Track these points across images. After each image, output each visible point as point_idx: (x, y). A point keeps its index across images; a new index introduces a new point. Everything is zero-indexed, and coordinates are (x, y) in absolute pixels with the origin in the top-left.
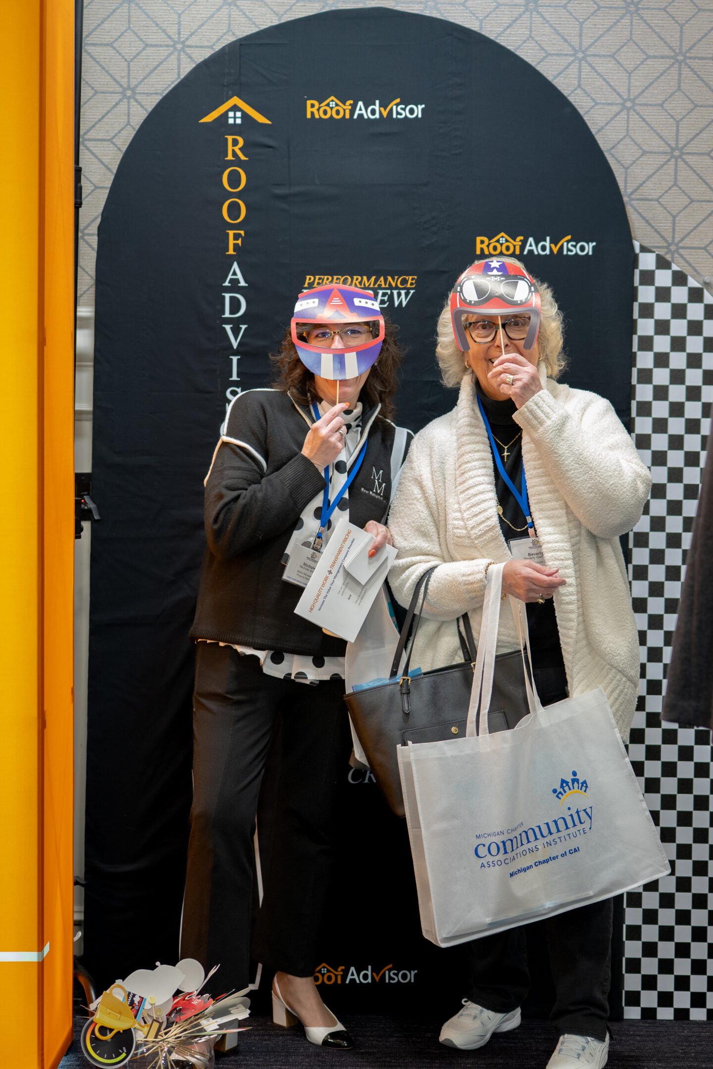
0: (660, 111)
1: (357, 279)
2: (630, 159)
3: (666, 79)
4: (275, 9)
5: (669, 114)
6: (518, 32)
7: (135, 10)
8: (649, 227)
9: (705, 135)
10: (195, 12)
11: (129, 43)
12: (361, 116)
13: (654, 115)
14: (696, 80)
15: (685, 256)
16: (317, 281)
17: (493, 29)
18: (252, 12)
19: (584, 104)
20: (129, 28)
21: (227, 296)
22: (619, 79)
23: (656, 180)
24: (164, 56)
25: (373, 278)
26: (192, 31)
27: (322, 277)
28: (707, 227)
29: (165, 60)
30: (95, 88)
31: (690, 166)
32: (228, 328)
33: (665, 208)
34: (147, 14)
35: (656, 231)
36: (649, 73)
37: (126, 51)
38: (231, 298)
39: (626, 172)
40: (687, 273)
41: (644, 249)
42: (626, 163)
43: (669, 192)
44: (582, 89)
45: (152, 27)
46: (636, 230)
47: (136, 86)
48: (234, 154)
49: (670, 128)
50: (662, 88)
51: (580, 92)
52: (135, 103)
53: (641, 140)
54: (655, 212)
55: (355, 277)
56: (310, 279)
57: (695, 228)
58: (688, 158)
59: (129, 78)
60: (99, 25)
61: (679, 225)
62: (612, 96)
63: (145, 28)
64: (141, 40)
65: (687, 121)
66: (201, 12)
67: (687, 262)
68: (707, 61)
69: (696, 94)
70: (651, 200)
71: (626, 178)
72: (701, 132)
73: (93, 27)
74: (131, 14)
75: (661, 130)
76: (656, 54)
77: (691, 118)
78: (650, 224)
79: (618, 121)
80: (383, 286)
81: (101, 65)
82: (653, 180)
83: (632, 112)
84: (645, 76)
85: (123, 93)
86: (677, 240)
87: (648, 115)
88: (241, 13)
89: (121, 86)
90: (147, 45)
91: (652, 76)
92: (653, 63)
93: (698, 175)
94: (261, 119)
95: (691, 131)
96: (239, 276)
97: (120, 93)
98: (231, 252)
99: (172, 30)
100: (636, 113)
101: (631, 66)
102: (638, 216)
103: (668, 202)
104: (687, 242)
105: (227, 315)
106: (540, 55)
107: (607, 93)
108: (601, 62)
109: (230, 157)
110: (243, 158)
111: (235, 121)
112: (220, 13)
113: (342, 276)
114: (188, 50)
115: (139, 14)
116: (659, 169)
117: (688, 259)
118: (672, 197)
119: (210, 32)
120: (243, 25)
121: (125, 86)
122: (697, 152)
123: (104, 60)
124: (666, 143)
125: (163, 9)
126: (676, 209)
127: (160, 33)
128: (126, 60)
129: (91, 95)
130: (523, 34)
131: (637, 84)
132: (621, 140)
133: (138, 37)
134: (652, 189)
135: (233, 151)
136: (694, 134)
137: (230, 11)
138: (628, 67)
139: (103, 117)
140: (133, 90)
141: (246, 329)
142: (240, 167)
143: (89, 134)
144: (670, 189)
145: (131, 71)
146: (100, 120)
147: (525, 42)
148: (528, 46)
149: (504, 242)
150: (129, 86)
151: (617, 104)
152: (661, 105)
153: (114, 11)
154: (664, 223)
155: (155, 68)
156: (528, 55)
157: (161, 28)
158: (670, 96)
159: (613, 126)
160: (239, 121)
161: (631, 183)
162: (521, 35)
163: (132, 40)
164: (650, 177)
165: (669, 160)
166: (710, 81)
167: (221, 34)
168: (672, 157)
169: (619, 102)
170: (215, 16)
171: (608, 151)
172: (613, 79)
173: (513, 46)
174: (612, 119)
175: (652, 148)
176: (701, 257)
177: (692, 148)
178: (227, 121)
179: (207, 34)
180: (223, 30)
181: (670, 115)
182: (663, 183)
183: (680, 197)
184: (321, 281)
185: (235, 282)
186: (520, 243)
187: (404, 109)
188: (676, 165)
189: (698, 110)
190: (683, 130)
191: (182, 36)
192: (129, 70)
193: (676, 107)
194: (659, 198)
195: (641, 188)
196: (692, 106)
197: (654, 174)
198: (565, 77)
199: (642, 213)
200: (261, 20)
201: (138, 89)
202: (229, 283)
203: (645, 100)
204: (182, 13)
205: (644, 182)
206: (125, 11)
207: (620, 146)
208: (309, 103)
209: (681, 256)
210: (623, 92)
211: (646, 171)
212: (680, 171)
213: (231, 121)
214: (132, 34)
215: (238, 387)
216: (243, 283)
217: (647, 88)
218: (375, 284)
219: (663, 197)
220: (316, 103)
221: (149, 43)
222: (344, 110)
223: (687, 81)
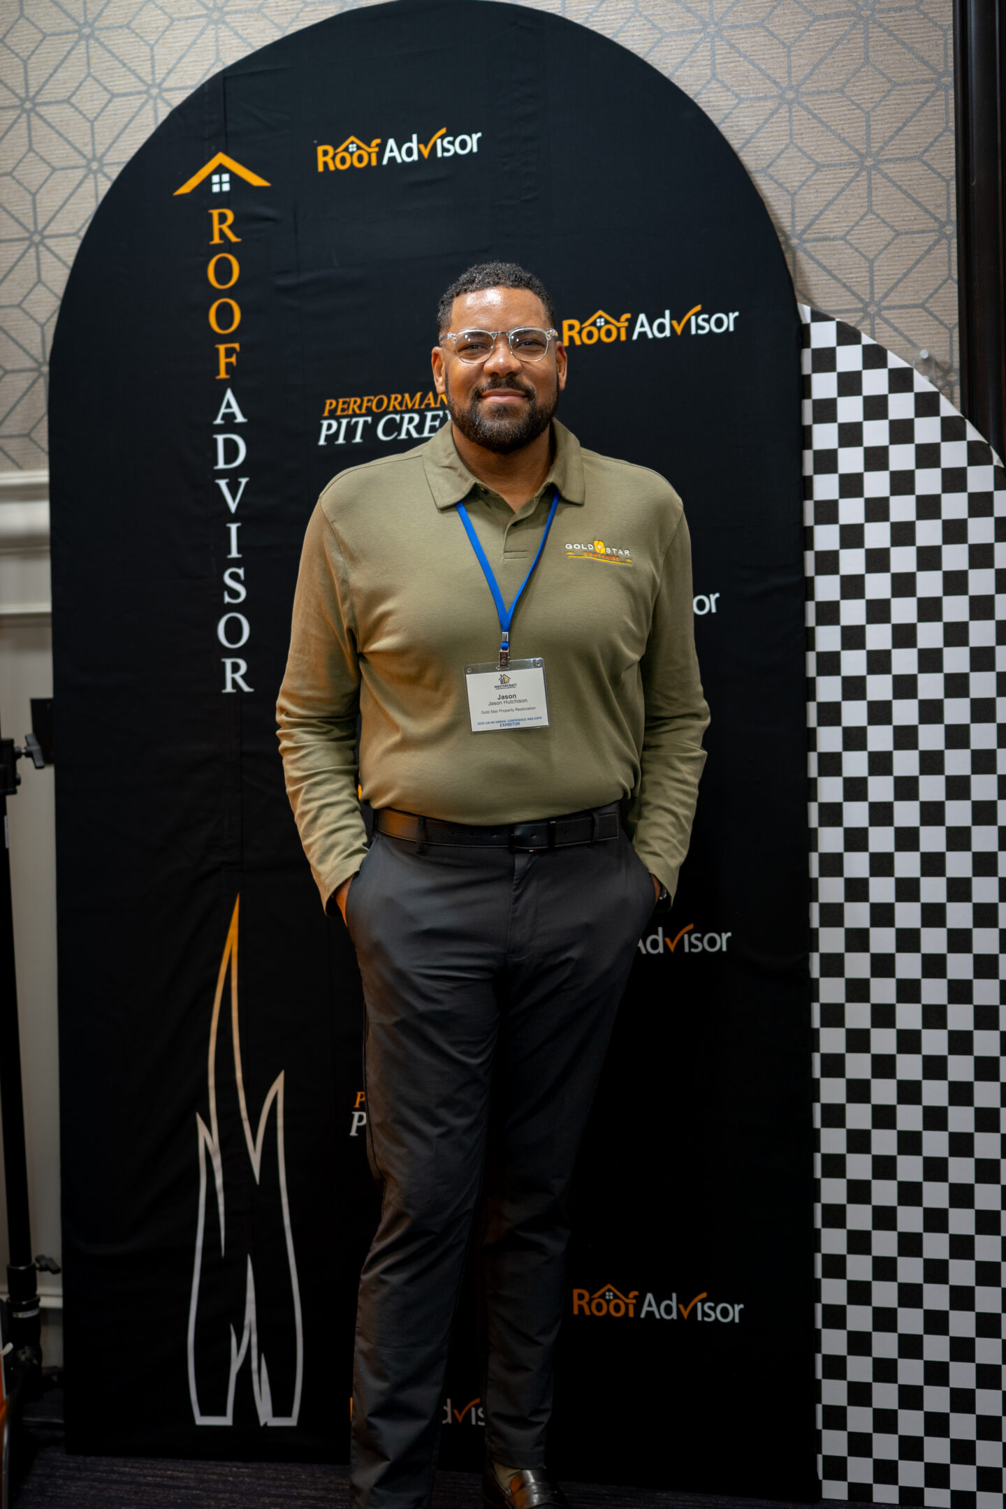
0: (839, 100)
1: (396, 399)
2: (797, 179)
3: (846, 49)
4: (276, 21)
5: (853, 103)
6: (618, 7)
7: (95, 47)
8: (833, 281)
9: (911, 128)
10: (171, 40)
11: (90, 95)
12: (392, 159)
13: (831, 108)
14: (892, 45)
15: (892, 321)
16: (340, 406)
17: (582, 8)
18: (246, 29)
19: (721, 103)
20: (89, 75)
21: (220, 438)
22: (773, 58)
23: (840, 206)
24: (135, 107)
25: (418, 395)
26: (170, 67)
27: (348, 400)
28: (922, 272)
29: (137, 113)
30: (53, 164)
31: (890, 180)
32: (223, 483)
33: (857, 250)
34: (109, 51)
35: (845, 286)
36: (819, 44)
37: (88, 107)
38: (226, 441)
39: (792, 200)
40: (886, 348)
41: (818, 316)
42: (792, 186)
43: (862, 223)
44: (718, 80)
45: (118, 68)
46: (814, 287)
47: (104, 155)
48: (222, 235)
49: (856, 125)
50: (841, 64)
51: (715, 86)
52: (104, 179)
53: (813, 148)
54: (841, 256)
55: (393, 396)
56: (331, 404)
57: (905, 275)
58: (889, 168)
59: (93, 144)
60: (51, 76)
61: (880, 273)
62: (764, 86)
63: (110, 72)
64: (106, 89)
65: (882, 110)
66: (179, 39)
67: (896, 330)
68: (908, 12)
69: (893, 66)
70: (834, 239)
71: (793, 209)
72: (905, 125)
73: (44, 80)
74: (91, 54)
75: (843, 129)
76: (828, 12)
77: (889, 105)
78: (834, 277)
79: (776, 122)
80: (433, 405)
81: (57, 132)
82: (836, 207)
83: (796, 108)
84: (812, 49)
85: (88, 167)
86: (877, 297)
87: (821, 109)
88: (232, 33)
89: (84, 156)
90: (114, 96)
91: (823, 47)
92: (823, 27)
93: (905, 192)
94: (256, 181)
95: (889, 125)
96: (235, 408)
97: (83, 167)
98: (223, 375)
99: (144, 71)
100: (803, 107)
101: (791, 35)
102: (816, 265)
103: (860, 239)
104: (894, 299)
105: (221, 465)
106: (652, 37)
107: (756, 82)
108: (743, 36)
109: (217, 240)
110: (233, 239)
111: (221, 188)
112: (204, 36)
113: (375, 396)
114: (166, 95)
115: (100, 53)
116: (843, 190)
117: (896, 325)
118: (865, 231)
119: (193, 66)
120: (234, 49)
121: (90, 156)
122: (901, 156)
123: (60, 123)
124: (852, 148)
125: (130, 42)
126: (873, 248)
127: (128, 75)
128: (88, 120)
129: (48, 174)
130: (625, 8)
131: (802, 61)
132: (782, 152)
133: (101, 84)
134: (835, 222)
135: (221, 231)
136: (895, 129)
137: (217, 31)
138: (786, 38)
139: (65, 203)
140: (100, 160)
141: (247, 484)
142: (230, 252)
143: (49, 229)
144: (862, 219)
145: (96, 135)
146: (61, 207)
147: (628, 20)
148: (634, 26)
149: (603, 324)
150: (94, 155)
151: (773, 97)
152: (841, 91)
153: (69, 52)
154: (857, 273)
155: (126, 126)
156: (633, 40)
157: (129, 69)
158: (854, 75)
159: (768, 132)
160: (226, 187)
161: (801, 216)
162: (623, 11)
163: (94, 90)
164: (830, 203)
165: (857, 175)
166: (915, 42)
167: (207, 67)
168: (863, 168)
169: (775, 94)
170: (199, 41)
171: (764, 170)
172: (763, 59)
173: (612, 28)
174: (766, 120)
175: (830, 159)
176: (918, 319)
177: (892, 152)
178: (211, 188)
179: (189, 69)
180: (209, 60)
181: (856, 104)
182: (851, 210)
183: (879, 230)
184: (346, 406)
185: (230, 417)
186: (626, 324)
187: (452, 143)
188: (869, 180)
189: (899, 90)
190: (878, 124)
191: (157, 76)
192: (93, 133)
193: (863, 90)
194: (846, 235)
195: (817, 222)
196: (887, 86)
197: (835, 199)
198: (691, 66)
199: (821, 261)
200: (259, 39)
201: (105, 158)
202: (222, 419)
203: (814, 85)
204: (157, 42)
205: (821, 212)
206: (82, 51)
207: (782, 162)
208: (320, 149)
209: (886, 321)
210: (781, 78)
211: (823, 195)
212: (876, 189)
213: (216, 189)
214: (93, 82)
215: (239, 567)
216: (240, 419)
217: (816, 66)
218: (420, 404)
219: (852, 232)
220: (330, 149)
221: (116, 92)
222: (369, 154)
223: (878, 48)
